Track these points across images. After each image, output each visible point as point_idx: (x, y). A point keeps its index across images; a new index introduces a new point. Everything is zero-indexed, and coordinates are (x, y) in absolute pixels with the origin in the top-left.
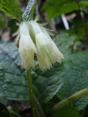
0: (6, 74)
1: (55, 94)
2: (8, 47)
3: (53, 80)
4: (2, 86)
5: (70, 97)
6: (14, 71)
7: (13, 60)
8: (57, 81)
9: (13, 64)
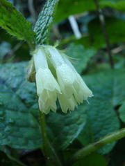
0: (7, 111)
1: (75, 136)
2: (5, 71)
3: (73, 118)
4: (3, 129)
5: (97, 142)
6: (17, 107)
7: (14, 90)
8: (77, 120)
9: (14, 96)
